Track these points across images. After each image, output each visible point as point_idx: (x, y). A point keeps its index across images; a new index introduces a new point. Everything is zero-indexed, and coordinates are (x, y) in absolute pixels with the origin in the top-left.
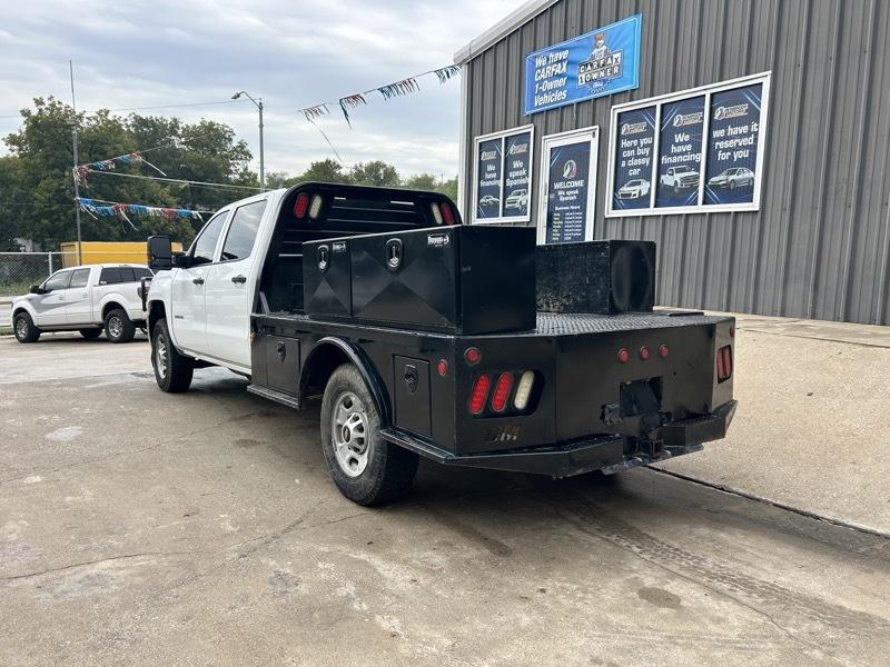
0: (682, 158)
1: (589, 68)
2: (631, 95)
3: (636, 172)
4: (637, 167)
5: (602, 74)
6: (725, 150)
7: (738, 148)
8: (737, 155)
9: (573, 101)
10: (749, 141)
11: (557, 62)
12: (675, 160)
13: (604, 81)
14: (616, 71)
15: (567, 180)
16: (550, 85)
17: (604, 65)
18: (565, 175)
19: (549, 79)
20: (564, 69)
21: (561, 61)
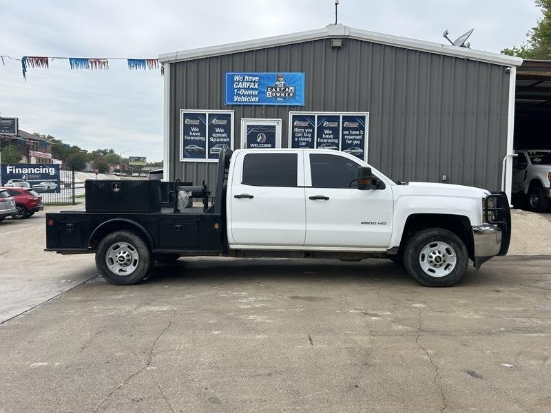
0: (329, 141)
1: (274, 89)
2: (301, 108)
3: (304, 144)
4: (305, 142)
5: (282, 95)
6: (349, 140)
7: (355, 139)
8: (355, 142)
9: (264, 104)
10: (360, 137)
11: (252, 82)
12: (325, 141)
13: (284, 99)
14: (291, 95)
15: (259, 143)
16: (246, 93)
17: (283, 91)
18: (258, 140)
19: (245, 89)
20: (256, 86)
21: (255, 82)
